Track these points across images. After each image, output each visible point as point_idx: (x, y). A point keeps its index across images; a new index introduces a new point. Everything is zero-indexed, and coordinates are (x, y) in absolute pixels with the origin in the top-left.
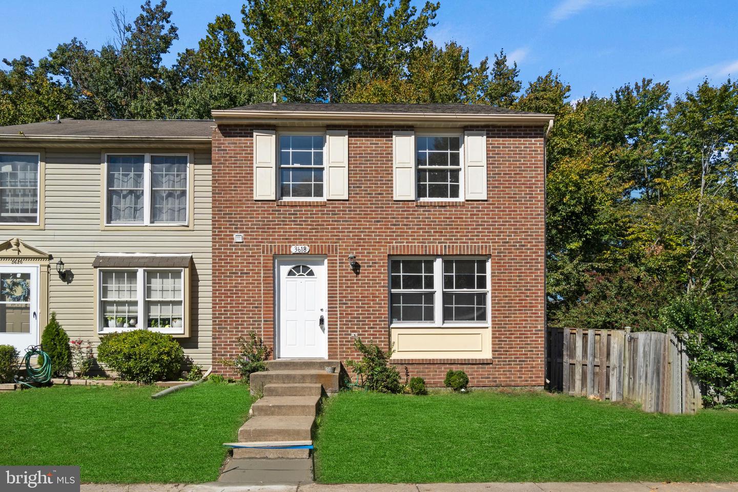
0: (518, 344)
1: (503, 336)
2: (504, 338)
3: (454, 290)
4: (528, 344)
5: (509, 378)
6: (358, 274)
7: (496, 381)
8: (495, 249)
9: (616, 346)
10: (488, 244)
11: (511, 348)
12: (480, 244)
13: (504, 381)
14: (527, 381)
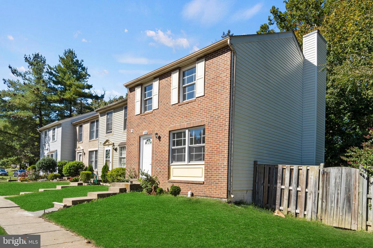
0: (215, 174)
1: (209, 169)
2: (209, 170)
3: (194, 145)
4: (220, 174)
5: (211, 192)
6: (160, 141)
7: (205, 194)
8: (207, 121)
9: (312, 177)
10: (204, 119)
11: (212, 175)
12: (201, 120)
13: (209, 194)
14: (219, 195)
